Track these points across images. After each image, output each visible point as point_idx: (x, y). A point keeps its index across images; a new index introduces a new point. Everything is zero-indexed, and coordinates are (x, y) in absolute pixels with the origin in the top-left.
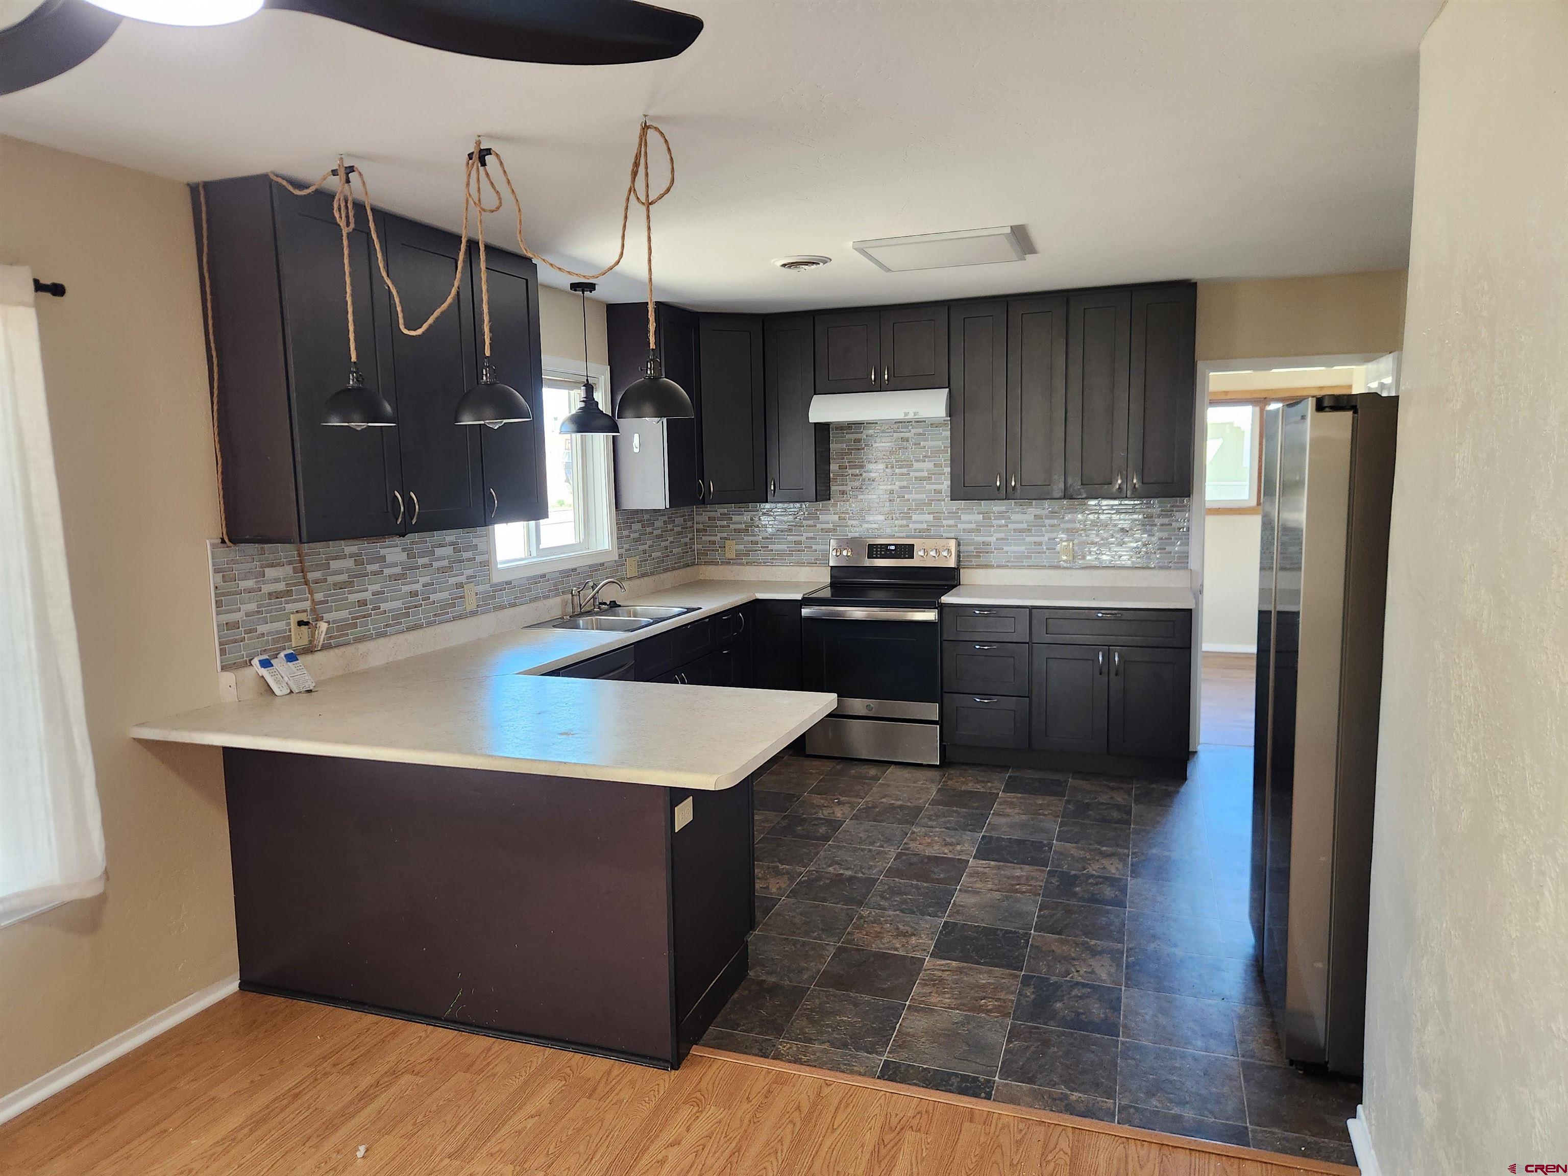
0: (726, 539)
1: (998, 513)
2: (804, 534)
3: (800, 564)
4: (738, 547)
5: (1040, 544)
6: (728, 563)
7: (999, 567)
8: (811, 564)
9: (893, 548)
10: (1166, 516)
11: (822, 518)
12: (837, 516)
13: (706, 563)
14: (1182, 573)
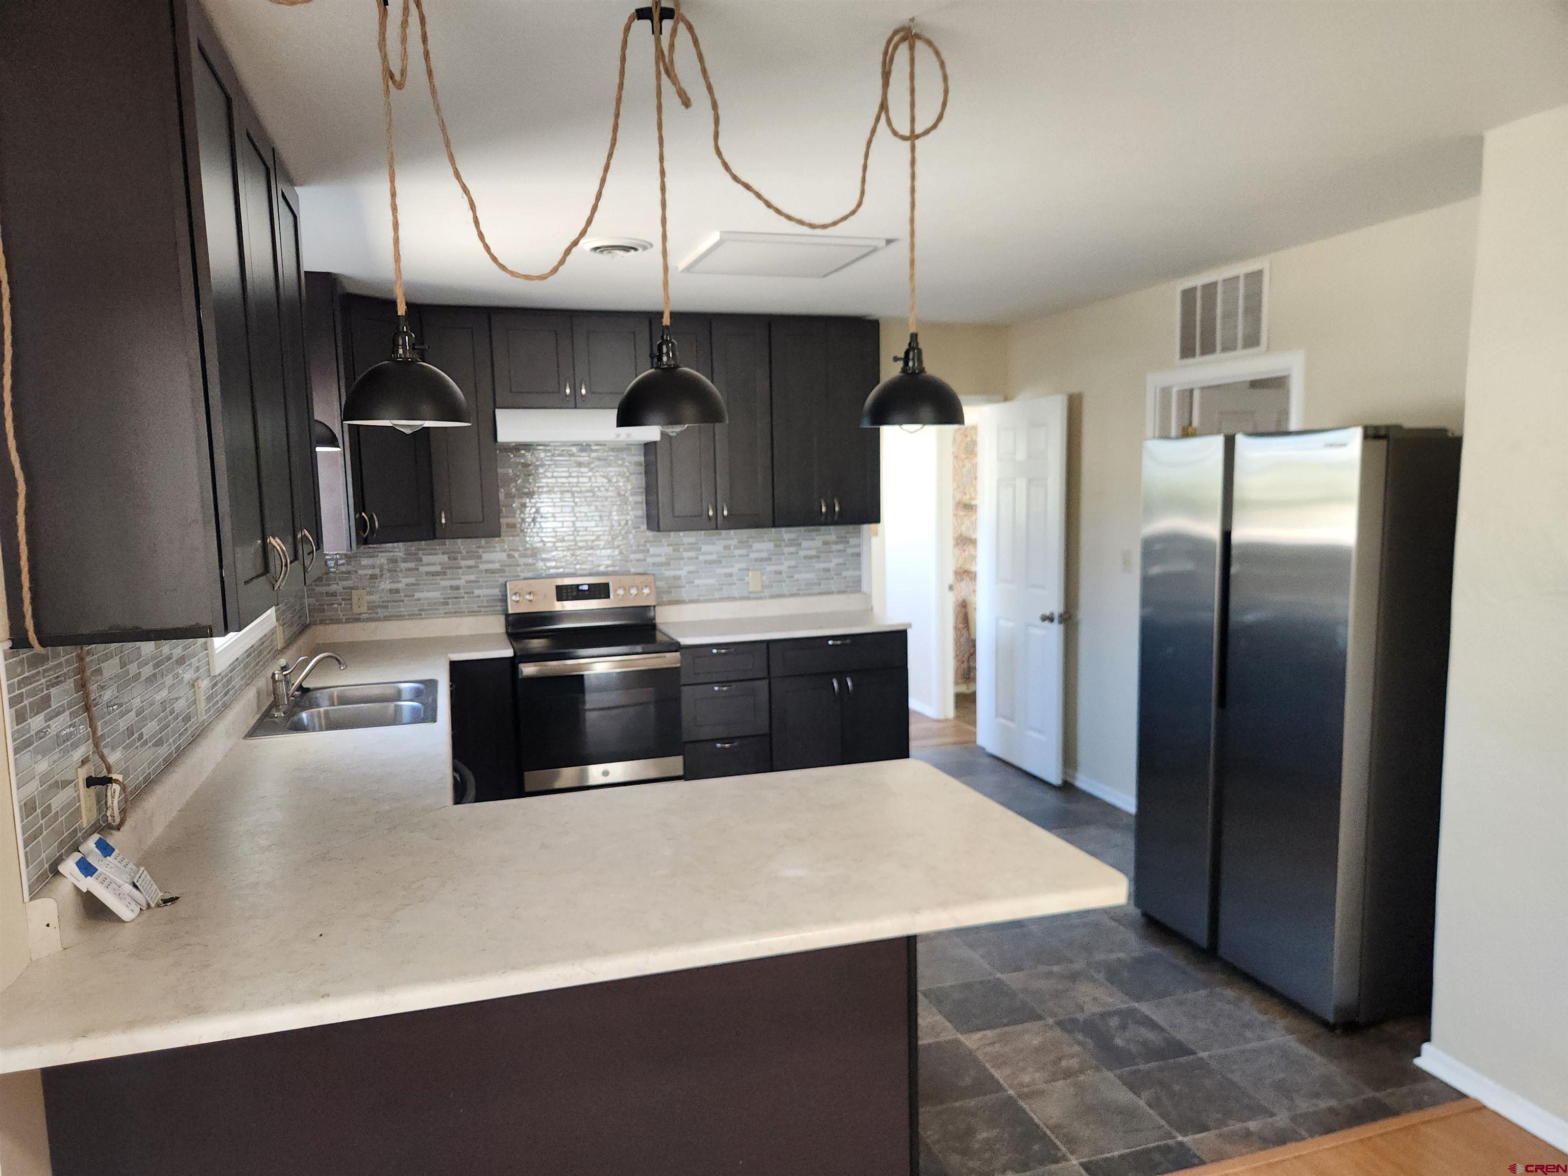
0: (352, 588)
1: (688, 544)
2: (462, 577)
3: (458, 613)
4: (371, 598)
5: (731, 575)
6: (357, 620)
7: (692, 601)
8: (473, 613)
9: (586, 588)
10: (841, 542)
11: (486, 557)
12: (505, 554)
13: (322, 622)
14: (858, 595)
